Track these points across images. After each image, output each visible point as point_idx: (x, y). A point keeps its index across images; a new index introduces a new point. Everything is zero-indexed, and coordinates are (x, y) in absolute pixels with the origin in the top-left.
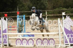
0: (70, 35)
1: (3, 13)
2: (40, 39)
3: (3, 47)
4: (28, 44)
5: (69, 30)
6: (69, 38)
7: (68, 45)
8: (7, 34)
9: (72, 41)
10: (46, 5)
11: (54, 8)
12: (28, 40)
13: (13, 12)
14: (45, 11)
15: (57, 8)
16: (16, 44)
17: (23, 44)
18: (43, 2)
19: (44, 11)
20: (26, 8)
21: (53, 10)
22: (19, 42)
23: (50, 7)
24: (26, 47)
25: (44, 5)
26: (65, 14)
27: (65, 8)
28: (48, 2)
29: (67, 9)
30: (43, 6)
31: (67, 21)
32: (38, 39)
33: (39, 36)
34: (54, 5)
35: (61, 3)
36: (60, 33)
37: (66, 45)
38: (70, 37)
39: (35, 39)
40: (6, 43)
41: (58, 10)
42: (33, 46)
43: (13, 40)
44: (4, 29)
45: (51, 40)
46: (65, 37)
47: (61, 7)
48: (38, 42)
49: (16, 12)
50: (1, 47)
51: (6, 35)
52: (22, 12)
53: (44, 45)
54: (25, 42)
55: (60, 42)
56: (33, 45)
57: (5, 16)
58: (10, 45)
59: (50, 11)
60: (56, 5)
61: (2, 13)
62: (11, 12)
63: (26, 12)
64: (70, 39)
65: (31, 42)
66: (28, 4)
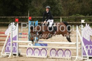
0: (89, 46)
1: (12, 17)
2: (54, 49)
3: (12, 56)
4: (40, 54)
5: (89, 40)
6: (87, 50)
7: (87, 57)
8: (17, 41)
9: (91, 53)
10: (61, 10)
11: (70, 14)
12: (40, 50)
13: (23, 17)
14: (60, 17)
15: (74, 15)
16: (26, 54)
17: (35, 54)
18: (58, 7)
19: (58, 17)
20: (38, 13)
21: (69, 17)
22: (30, 52)
23: (66, 13)
24: (38, 58)
25: (59, 10)
26: (84, 21)
27: (82, 15)
28: (63, 7)
29: (85, 17)
30: (57, 12)
31: (87, 30)
32: (53, 49)
33: (52, 46)
34: (70, 11)
35: (78, 8)
36: (78, 43)
37: (84, 57)
38: (89, 48)
39: (48, 49)
40: (16, 52)
41: (74, 17)
42: (46, 57)
43: (23, 49)
44: (13, 36)
45: (67, 51)
46: (83, 49)
47: (77, 13)
48: (51, 52)
49: (26, 17)
50: (10, 56)
51: (16, 43)
52: (33, 17)
53: (58, 56)
54: (37, 52)
55: (77, 54)
56: (46, 55)
57: (15, 21)
58: (19, 55)
59: (65, 17)
60: (73, 11)
61: (10, 17)
62: (21, 17)
63: (38, 17)
64: (89, 51)
65: (43, 53)
66: (40, 9)
